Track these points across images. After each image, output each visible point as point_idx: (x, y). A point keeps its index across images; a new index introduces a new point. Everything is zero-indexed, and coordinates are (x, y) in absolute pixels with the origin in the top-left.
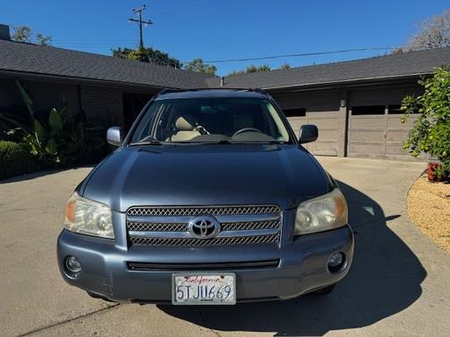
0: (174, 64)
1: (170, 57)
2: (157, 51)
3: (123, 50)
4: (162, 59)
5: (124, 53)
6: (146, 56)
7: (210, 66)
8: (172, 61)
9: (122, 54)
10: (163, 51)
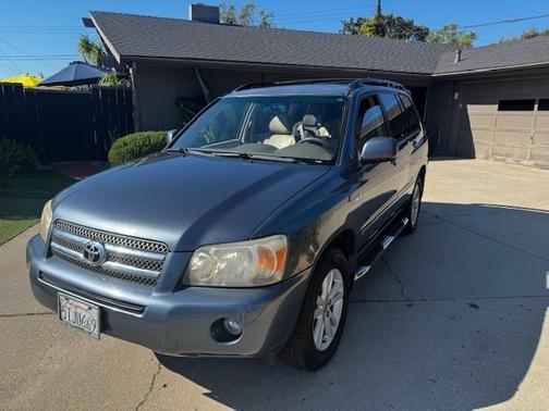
0: (422, 34)
1: (417, 24)
2: (399, 18)
3: (355, 22)
4: (403, 29)
5: (356, 25)
6: (383, 27)
7: (468, 33)
8: (418, 29)
9: (354, 27)
10: (406, 18)
